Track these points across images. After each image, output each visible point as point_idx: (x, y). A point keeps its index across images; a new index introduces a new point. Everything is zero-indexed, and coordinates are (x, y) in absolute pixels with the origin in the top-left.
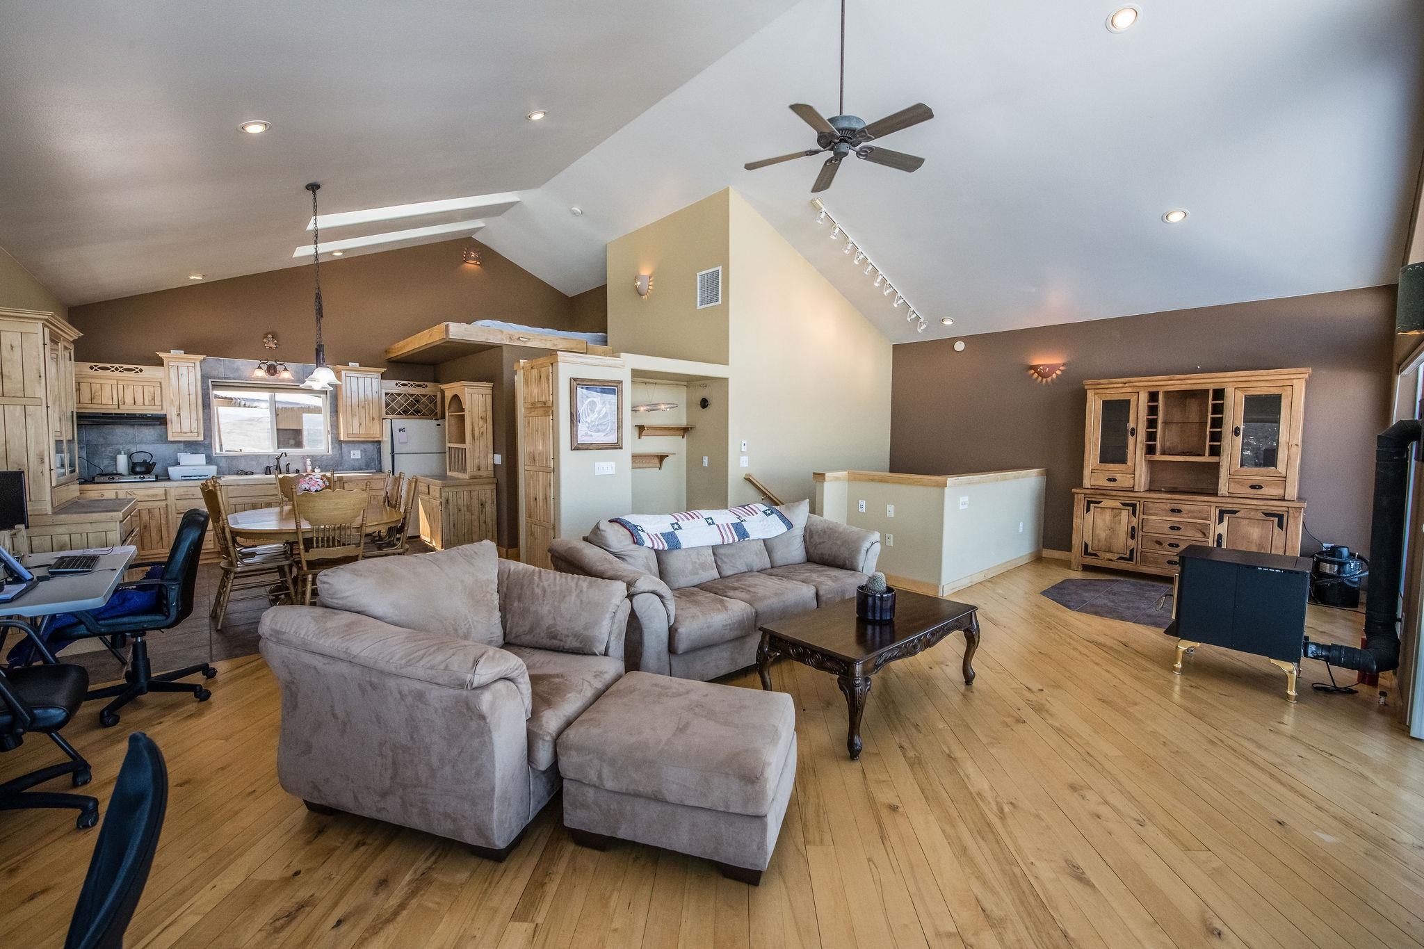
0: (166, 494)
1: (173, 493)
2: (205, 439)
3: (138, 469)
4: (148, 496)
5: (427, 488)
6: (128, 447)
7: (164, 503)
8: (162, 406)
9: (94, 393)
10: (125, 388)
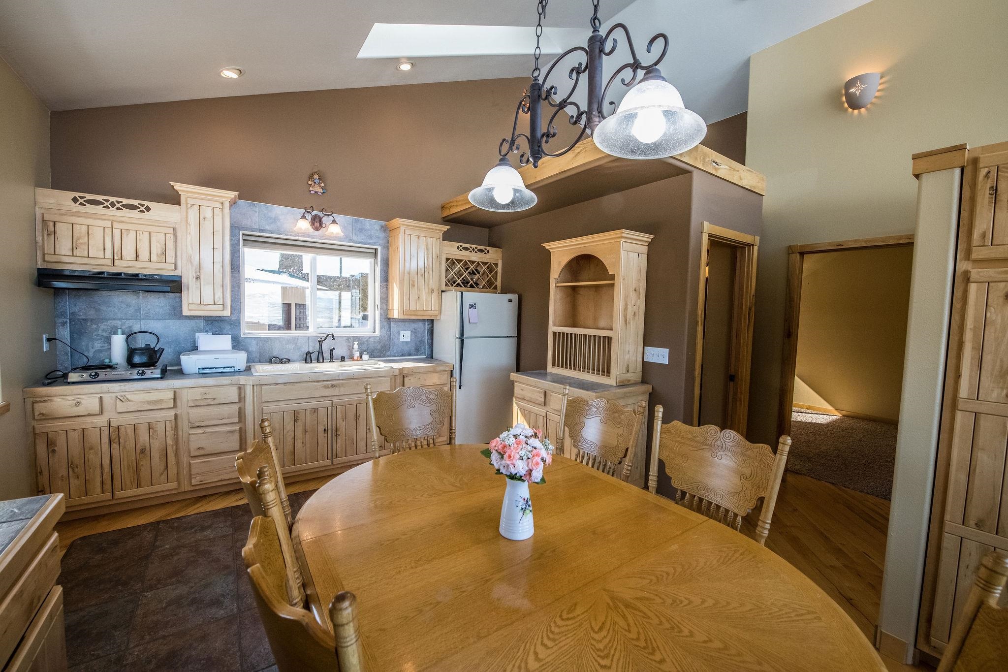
0: (175, 399)
1: (187, 397)
2: (232, 313)
3: (137, 359)
4: (149, 402)
5: (543, 396)
6: (129, 323)
7: (172, 413)
8: (175, 264)
9: (78, 239)
10: (124, 236)
